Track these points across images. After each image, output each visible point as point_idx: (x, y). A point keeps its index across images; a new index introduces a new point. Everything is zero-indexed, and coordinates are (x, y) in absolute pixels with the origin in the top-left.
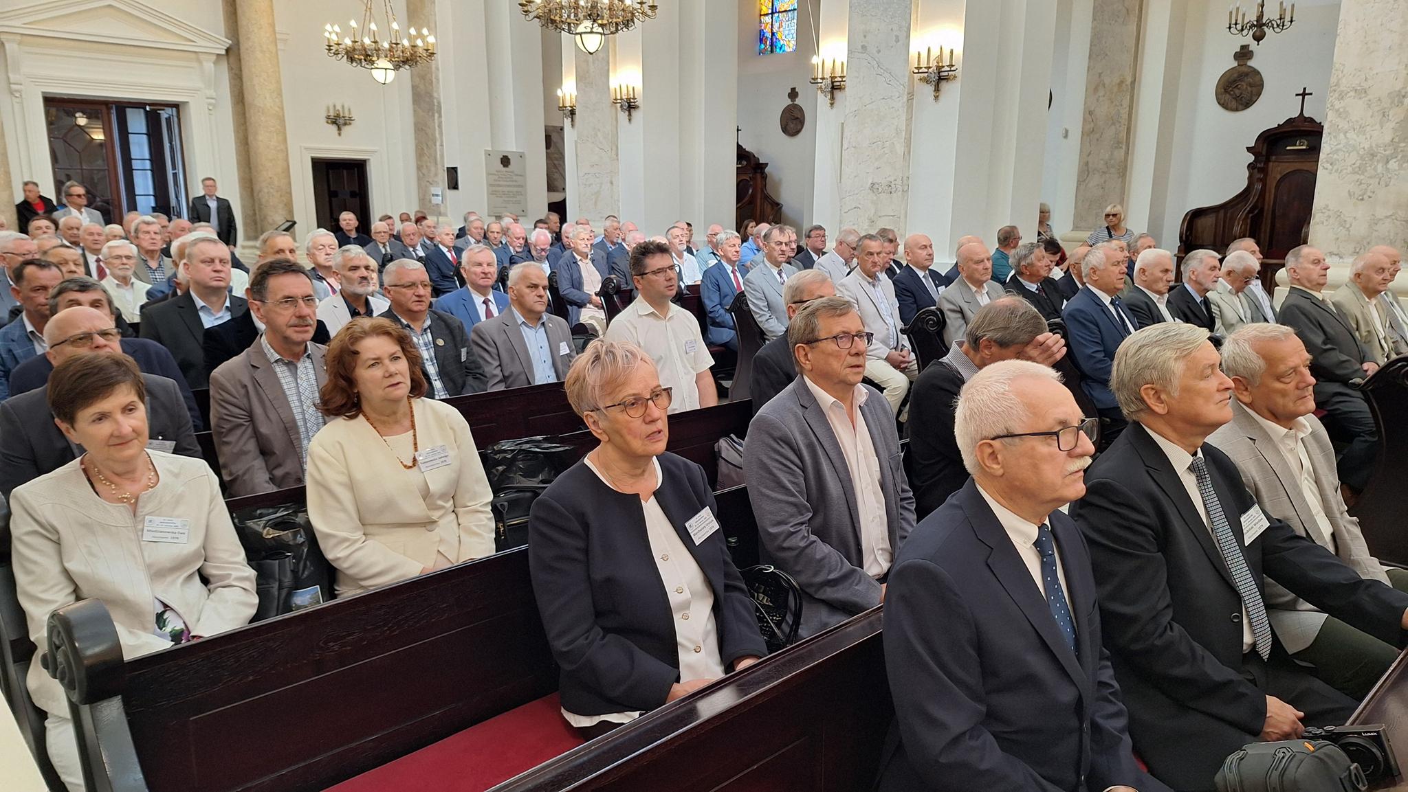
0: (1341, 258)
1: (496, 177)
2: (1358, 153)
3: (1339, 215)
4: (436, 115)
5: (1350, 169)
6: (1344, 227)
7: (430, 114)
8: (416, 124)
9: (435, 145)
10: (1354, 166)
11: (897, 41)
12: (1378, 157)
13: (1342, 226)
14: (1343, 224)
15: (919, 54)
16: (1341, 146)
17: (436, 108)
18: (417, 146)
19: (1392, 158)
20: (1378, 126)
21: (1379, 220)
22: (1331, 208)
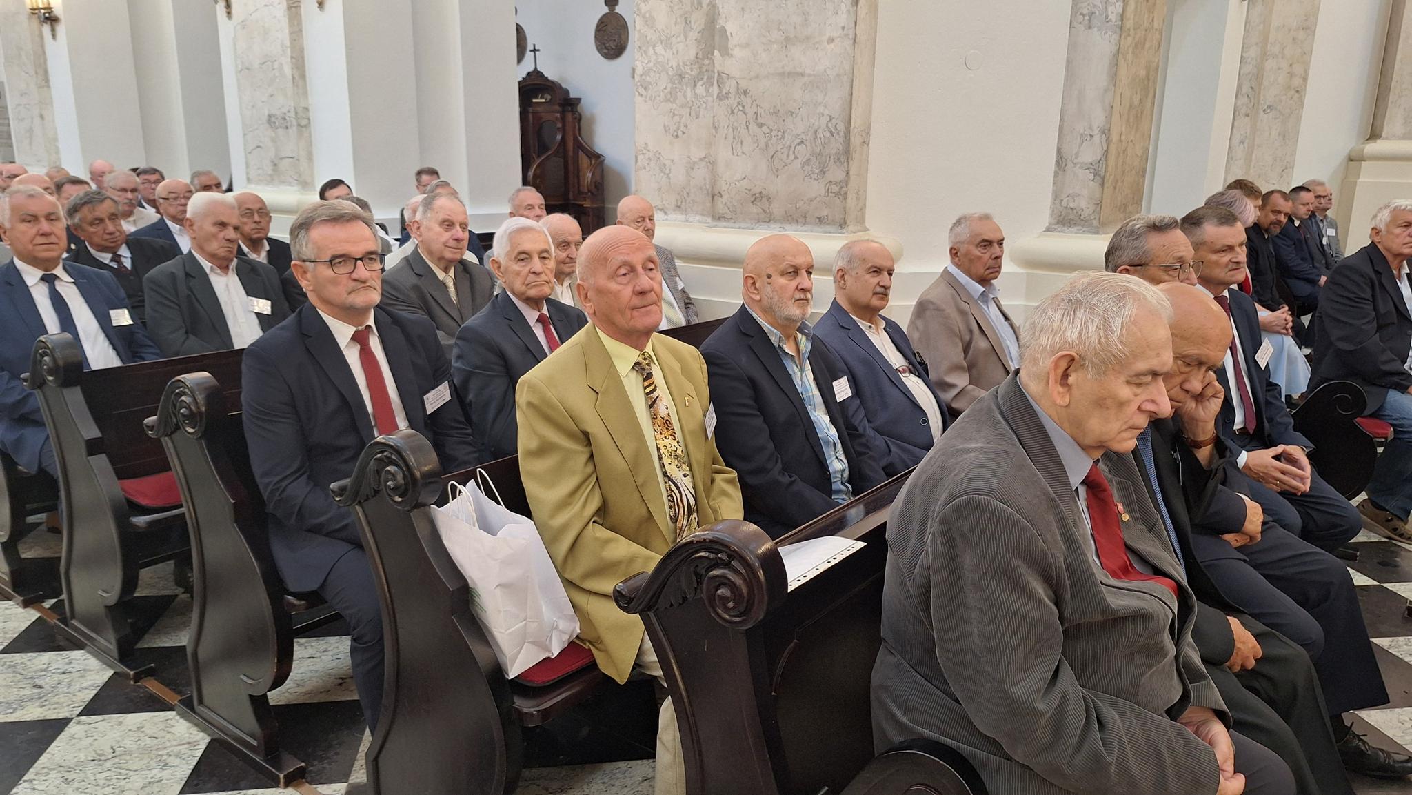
0: (666, 213)
2: (667, 73)
5: (662, 94)
6: (665, 174)
10: (666, 91)
12: (686, 79)
13: (662, 172)
14: (663, 168)
16: (651, 65)
19: (699, 81)
20: (682, 37)
21: (695, 163)
22: (650, 147)
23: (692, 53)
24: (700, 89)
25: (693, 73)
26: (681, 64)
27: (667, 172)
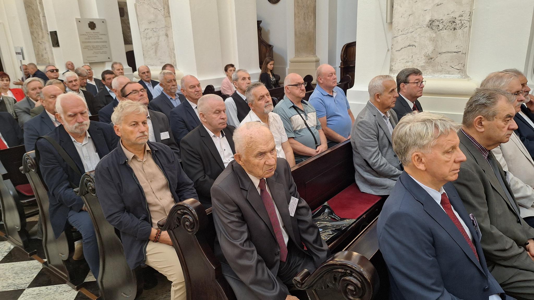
1: (87, 37)
9: (39, 17)
18: (28, 18)
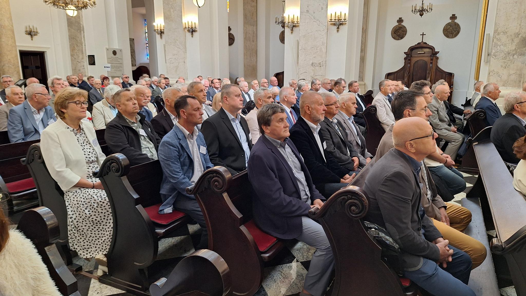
1: (111, 60)
2: (504, 53)
3: (498, 73)
4: (82, 32)
5: (501, 58)
6: (499, 77)
7: (79, 31)
8: (69, 36)
11: (322, 9)
12: (511, 54)
15: (331, 14)
16: (498, 50)
17: (82, 29)
18: (70, 45)
19: (515, 54)
20: (510, 44)
21: (511, 74)
22: (495, 71)
23: (514, 48)
24: (515, 56)
25: (513, 53)
26: (509, 50)
27: (501, 77)
